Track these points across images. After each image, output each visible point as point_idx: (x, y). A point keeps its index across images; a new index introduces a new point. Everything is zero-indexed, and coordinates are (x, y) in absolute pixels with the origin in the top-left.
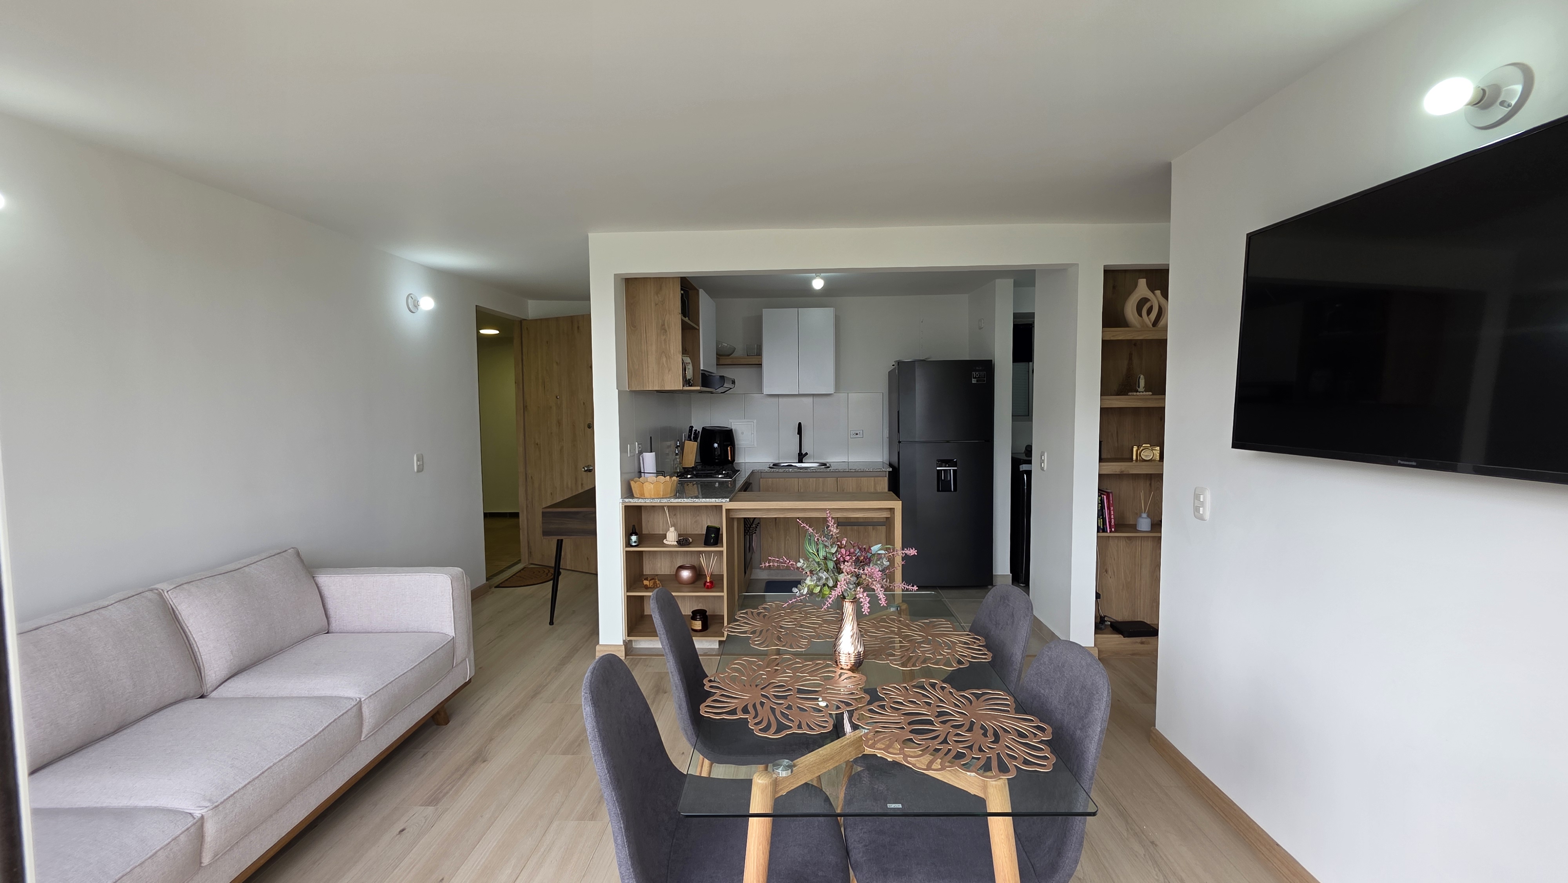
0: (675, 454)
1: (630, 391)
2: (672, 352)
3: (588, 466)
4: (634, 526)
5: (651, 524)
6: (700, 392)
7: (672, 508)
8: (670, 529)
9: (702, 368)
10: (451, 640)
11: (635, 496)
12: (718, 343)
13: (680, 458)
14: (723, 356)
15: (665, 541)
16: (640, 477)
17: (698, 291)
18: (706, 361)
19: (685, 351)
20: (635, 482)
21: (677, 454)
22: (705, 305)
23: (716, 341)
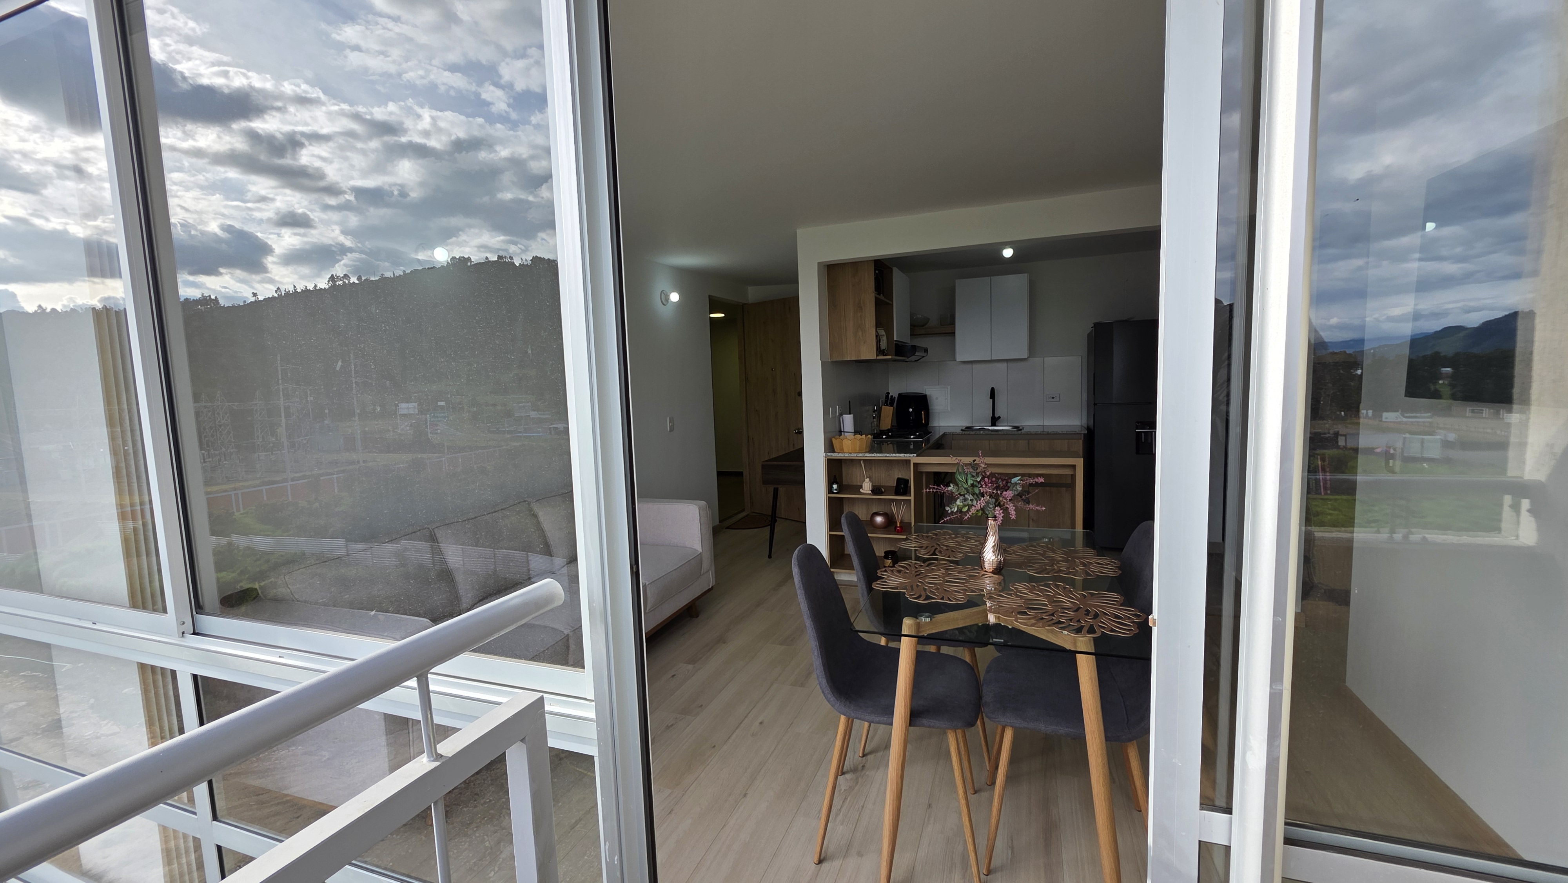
0: (872, 418)
1: (832, 362)
2: (867, 326)
3: (798, 429)
4: (835, 476)
5: (850, 475)
6: (894, 361)
7: (868, 462)
8: (866, 479)
9: (895, 339)
10: (698, 555)
11: (836, 451)
12: (912, 315)
13: (877, 421)
14: (917, 327)
15: (861, 490)
16: (841, 435)
17: (892, 270)
18: (900, 331)
19: (878, 325)
20: (836, 439)
21: (874, 418)
22: (899, 280)
23: (910, 312)
